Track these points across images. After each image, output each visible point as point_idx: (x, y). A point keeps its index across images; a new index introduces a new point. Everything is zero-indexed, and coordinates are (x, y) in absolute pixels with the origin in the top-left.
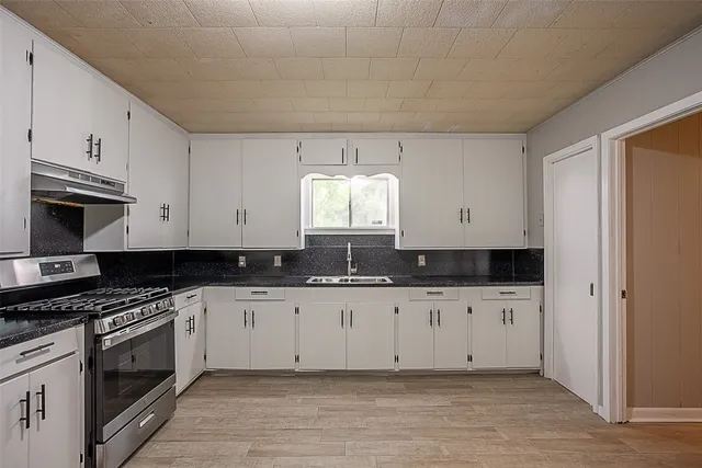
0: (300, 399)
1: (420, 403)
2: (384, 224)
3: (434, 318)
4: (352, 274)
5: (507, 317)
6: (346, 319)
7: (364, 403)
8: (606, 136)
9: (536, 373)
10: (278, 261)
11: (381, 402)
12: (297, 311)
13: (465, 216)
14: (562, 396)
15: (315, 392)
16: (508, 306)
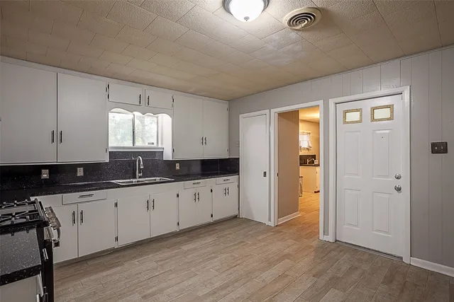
0: (136, 262)
1: (203, 242)
2: (155, 145)
3: (196, 197)
4: (140, 177)
5: (226, 192)
6: (150, 205)
7: (176, 251)
8: (273, 111)
9: (236, 217)
10: (80, 172)
11: (185, 248)
12: (116, 205)
13: (204, 141)
14: (252, 222)
15: (141, 256)
16: (226, 186)
